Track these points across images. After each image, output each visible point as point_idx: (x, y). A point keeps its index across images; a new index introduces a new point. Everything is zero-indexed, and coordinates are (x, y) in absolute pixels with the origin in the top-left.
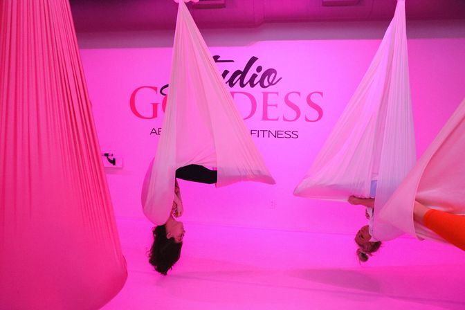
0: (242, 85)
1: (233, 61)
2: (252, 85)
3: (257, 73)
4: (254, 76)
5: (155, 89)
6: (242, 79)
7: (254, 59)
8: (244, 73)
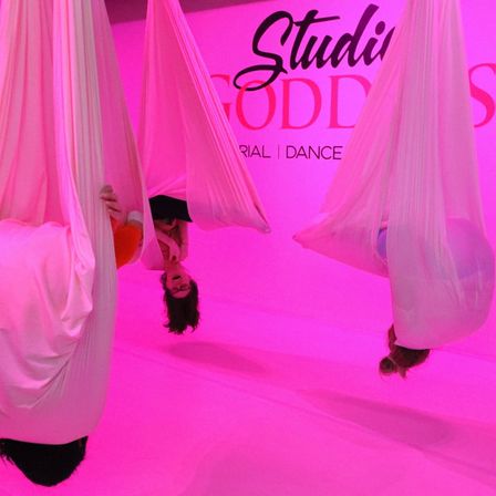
0: (352, 62)
1: (337, 18)
2: (368, 61)
3: (375, 36)
4: (373, 42)
5: (226, 78)
6: (352, 50)
7: (372, 10)
8: (355, 39)
